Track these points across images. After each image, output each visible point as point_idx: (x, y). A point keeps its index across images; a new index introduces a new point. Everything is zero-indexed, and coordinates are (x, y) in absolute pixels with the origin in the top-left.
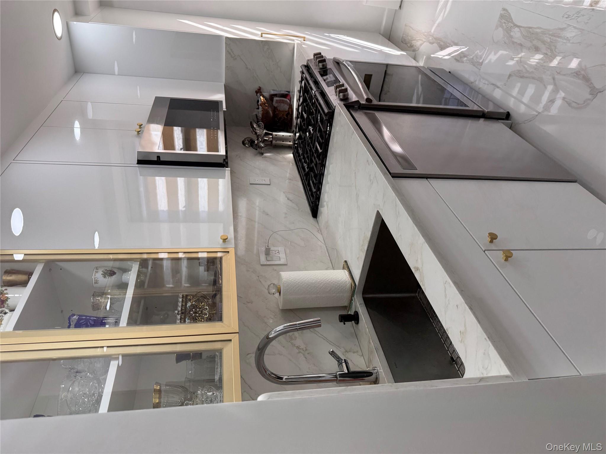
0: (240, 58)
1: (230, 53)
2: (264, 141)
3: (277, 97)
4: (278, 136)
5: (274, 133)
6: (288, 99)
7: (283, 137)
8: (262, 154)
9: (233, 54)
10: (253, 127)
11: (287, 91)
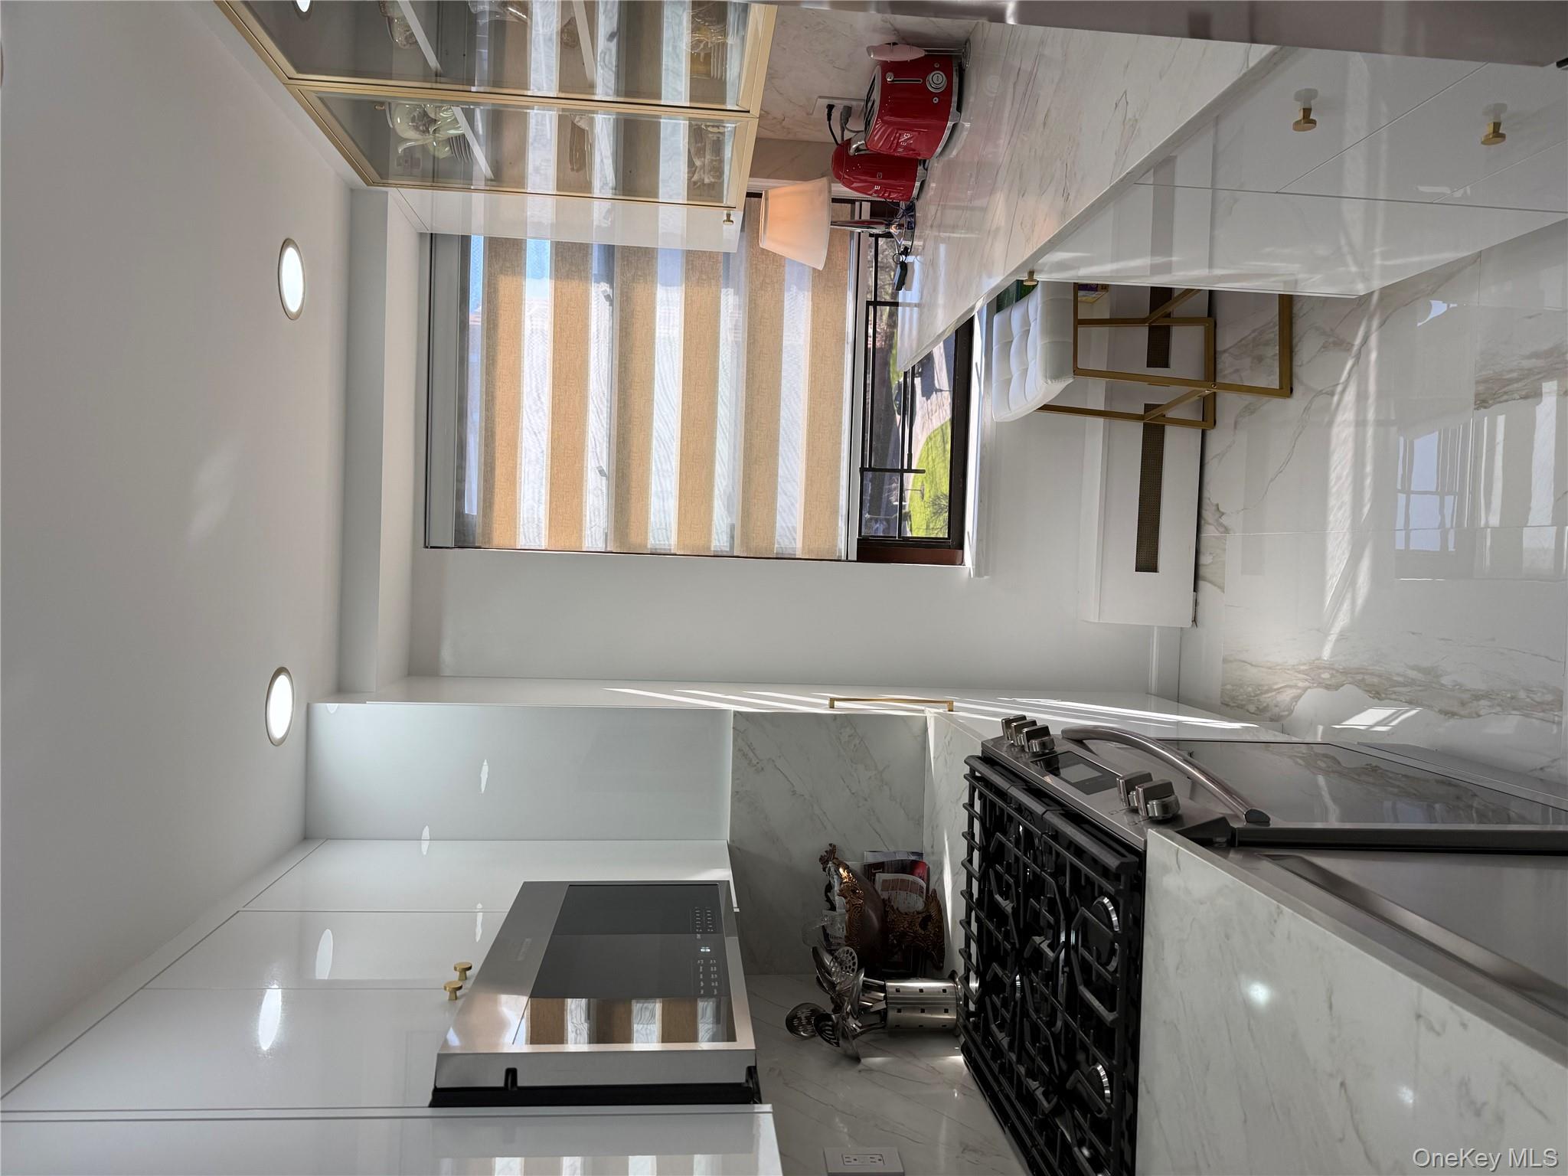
0: (775, 766)
1: (745, 755)
2: (861, 1012)
3: (883, 872)
4: (904, 993)
5: (889, 984)
6: (920, 877)
7: (922, 995)
8: (856, 1059)
9: (755, 755)
10: (820, 965)
11: (913, 853)
